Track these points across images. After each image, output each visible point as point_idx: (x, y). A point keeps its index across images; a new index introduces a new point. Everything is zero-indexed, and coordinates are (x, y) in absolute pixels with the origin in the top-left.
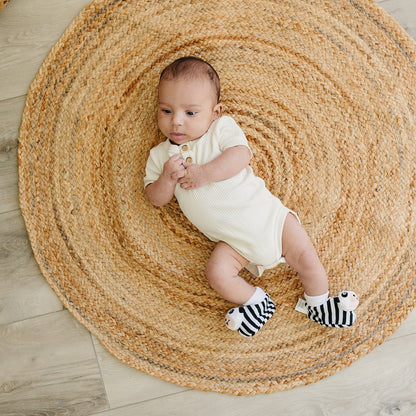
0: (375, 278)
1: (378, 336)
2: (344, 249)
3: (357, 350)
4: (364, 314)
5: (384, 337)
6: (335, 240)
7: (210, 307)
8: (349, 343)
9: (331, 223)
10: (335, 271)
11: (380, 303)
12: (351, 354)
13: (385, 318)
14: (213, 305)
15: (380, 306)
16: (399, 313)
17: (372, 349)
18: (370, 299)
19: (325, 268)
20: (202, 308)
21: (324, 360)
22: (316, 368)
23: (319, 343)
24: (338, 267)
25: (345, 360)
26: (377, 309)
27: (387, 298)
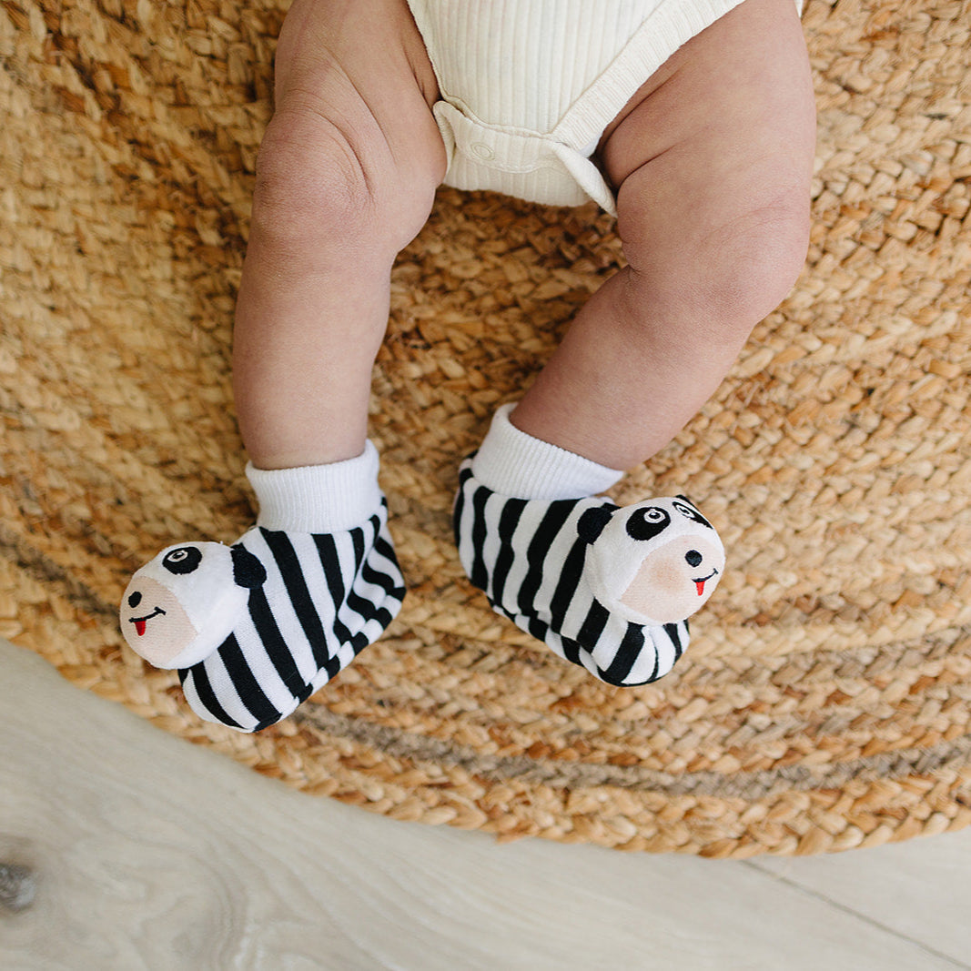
0: (920, 566)
1: (723, 815)
2: (901, 330)
3: (588, 799)
4: (745, 677)
5: (744, 838)
6: (898, 259)
7: (115, 112)
8: (582, 745)
9: (942, 172)
10: (779, 394)
11: (854, 687)
12: (548, 799)
13: (817, 763)
14: (134, 105)
15: (837, 698)
16: (892, 793)
17: (654, 845)
18: (824, 634)
19: (753, 345)
20: (75, 85)
21: (413, 729)
22: (359, 737)
23: (452, 644)
24: (808, 385)
25: (504, 797)
26: (817, 700)
27: (899, 690)
